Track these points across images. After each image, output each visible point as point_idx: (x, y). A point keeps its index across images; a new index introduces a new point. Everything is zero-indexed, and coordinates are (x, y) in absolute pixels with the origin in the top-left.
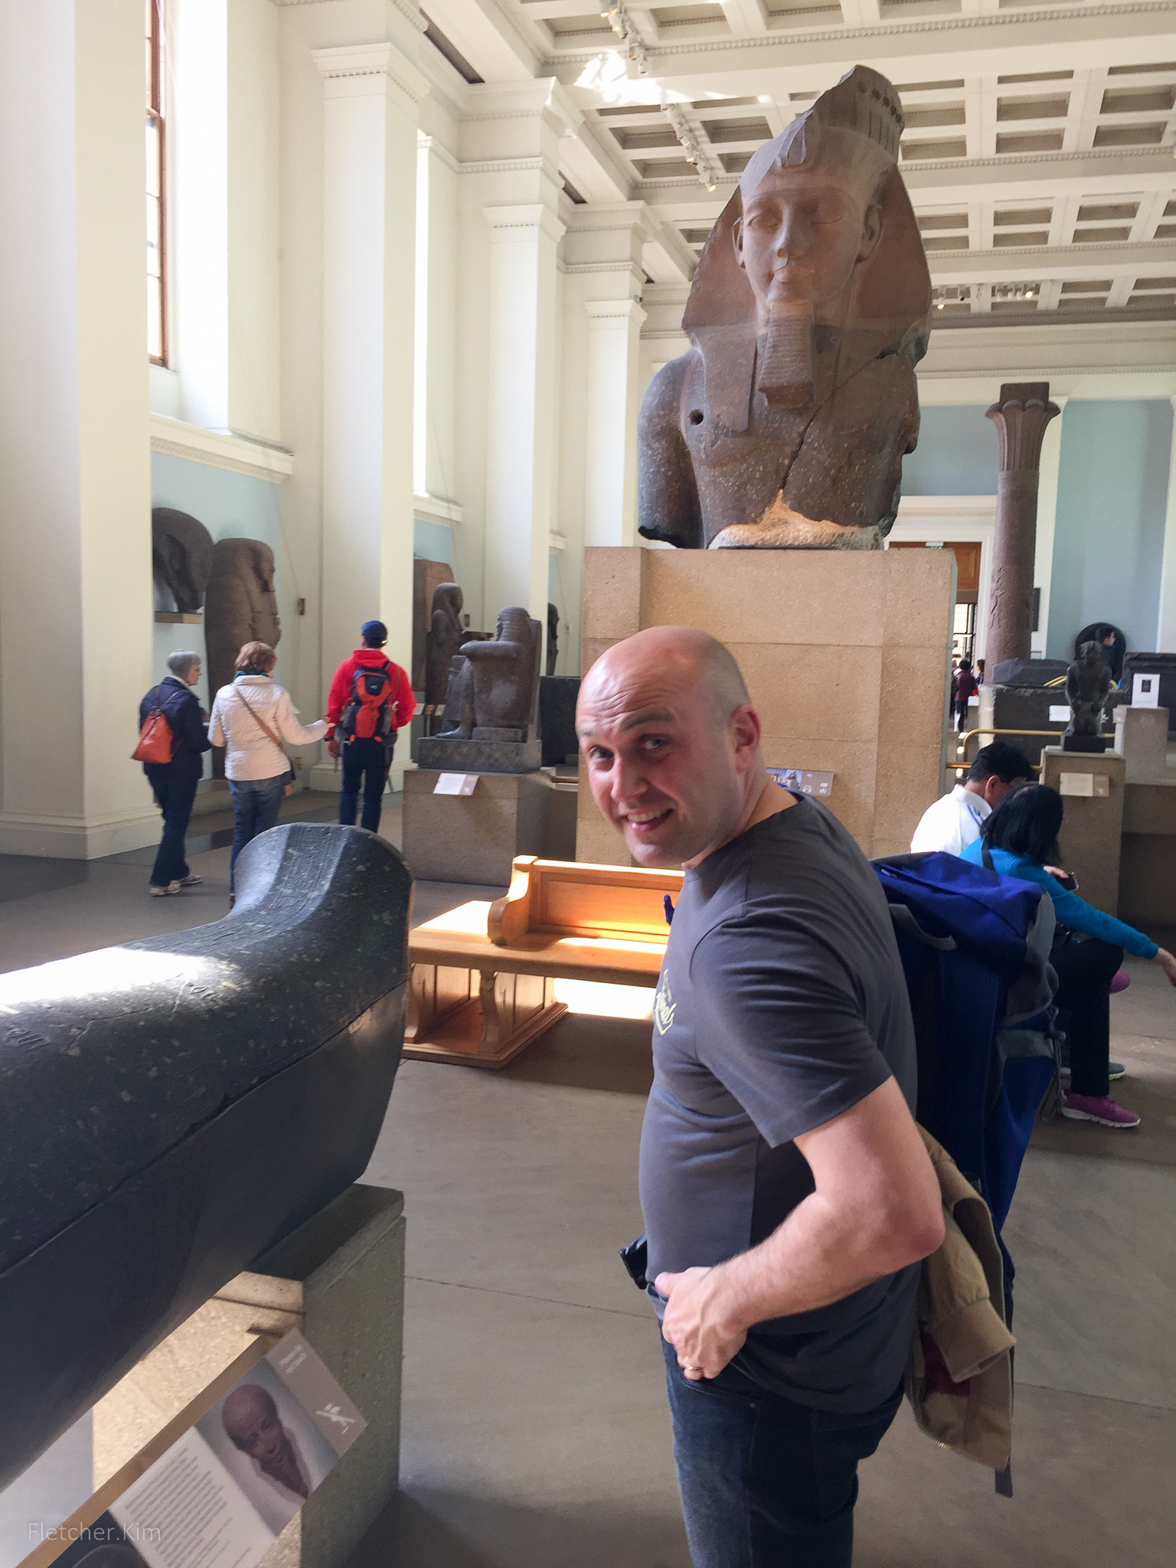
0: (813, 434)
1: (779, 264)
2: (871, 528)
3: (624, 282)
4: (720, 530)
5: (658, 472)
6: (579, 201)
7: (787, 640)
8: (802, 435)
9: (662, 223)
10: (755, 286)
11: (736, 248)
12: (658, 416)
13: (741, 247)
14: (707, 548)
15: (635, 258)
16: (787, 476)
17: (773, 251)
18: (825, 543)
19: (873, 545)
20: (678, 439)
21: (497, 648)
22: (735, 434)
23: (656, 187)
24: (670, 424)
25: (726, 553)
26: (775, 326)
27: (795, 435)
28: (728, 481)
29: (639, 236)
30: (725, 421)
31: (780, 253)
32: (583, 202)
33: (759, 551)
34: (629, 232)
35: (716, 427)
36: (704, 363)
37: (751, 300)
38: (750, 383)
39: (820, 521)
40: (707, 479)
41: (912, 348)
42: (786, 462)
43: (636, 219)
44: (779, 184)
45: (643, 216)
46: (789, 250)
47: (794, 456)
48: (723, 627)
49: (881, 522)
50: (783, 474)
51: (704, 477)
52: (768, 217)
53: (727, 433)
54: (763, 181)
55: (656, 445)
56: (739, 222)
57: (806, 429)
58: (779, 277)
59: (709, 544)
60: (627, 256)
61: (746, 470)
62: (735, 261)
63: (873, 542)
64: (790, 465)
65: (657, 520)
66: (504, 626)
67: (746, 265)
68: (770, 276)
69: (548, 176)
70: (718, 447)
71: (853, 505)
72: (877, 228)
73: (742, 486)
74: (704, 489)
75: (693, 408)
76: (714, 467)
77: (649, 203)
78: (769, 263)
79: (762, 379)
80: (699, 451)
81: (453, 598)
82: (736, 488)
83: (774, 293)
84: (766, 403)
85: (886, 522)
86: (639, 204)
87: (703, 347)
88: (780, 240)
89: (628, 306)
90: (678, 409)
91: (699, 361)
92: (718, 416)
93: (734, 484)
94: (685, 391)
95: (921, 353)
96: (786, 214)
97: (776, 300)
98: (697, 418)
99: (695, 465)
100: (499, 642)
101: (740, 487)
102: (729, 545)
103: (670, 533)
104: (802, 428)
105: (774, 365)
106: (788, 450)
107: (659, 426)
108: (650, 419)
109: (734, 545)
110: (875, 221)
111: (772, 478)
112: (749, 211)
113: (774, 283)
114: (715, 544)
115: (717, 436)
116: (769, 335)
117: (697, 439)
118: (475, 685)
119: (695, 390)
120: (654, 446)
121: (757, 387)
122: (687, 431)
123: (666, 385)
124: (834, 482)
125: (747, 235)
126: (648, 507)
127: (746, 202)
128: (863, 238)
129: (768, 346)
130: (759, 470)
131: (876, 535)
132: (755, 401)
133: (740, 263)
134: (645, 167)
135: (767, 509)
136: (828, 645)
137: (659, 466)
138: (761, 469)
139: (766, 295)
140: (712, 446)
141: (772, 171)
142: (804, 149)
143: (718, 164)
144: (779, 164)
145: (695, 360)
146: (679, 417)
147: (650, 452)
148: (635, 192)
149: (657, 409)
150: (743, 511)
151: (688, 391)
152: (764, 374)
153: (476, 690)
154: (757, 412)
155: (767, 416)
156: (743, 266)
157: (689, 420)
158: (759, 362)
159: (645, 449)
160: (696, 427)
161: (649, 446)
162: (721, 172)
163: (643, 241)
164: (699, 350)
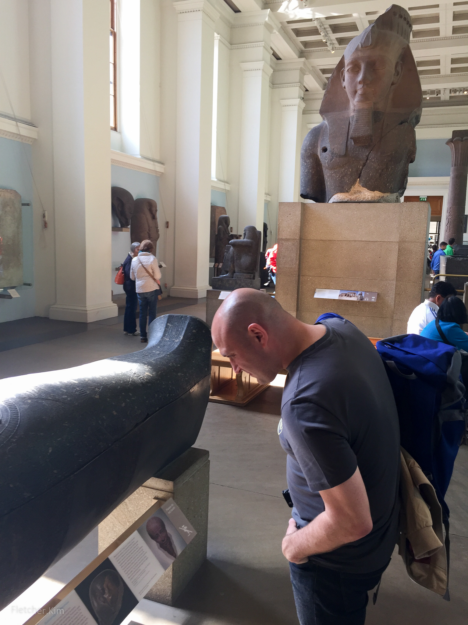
0: (372, 155)
1: (360, 87)
2: (395, 193)
3: (295, 91)
4: (333, 195)
5: (309, 172)
6: (278, 58)
7: (360, 239)
8: (367, 157)
9: (312, 67)
10: (349, 96)
11: (342, 81)
12: (309, 149)
13: (344, 80)
14: (328, 202)
15: (301, 82)
16: (361, 173)
17: (357, 82)
18: (376, 200)
19: (396, 201)
20: (317, 158)
21: (243, 242)
22: (340, 156)
23: (310, 52)
24: (314, 152)
25: (335, 205)
26: (357, 112)
27: (365, 156)
28: (337, 176)
29: (303, 72)
30: (336, 151)
31: (360, 83)
32: (281, 59)
33: (349, 204)
34: (299, 71)
35: (332, 153)
36: (328, 127)
37: (348, 101)
38: (347, 135)
39: (374, 191)
40: (328, 175)
41: (414, 121)
42: (361, 167)
43: (302, 65)
44: (360, 54)
45: (304, 63)
46: (363, 81)
47: (364, 165)
48: (334, 234)
49: (399, 191)
50: (359, 172)
51: (327, 174)
52: (355, 68)
53: (337, 155)
54: (353, 53)
55: (308, 161)
56: (343, 70)
57: (369, 154)
58: (359, 92)
59: (329, 201)
60: (298, 80)
61: (344, 171)
62: (341, 86)
63: (396, 199)
64: (362, 169)
65: (308, 191)
66: (246, 233)
67: (346, 87)
68: (355, 92)
69: (266, 49)
70: (333, 161)
71: (388, 185)
72: (400, 71)
73: (343, 177)
74: (327, 178)
75: (324, 146)
76: (331, 170)
77: (307, 59)
78: (355, 87)
79: (352, 134)
80: (325, 163)
81: (225, 221)
82: (340, 178)
83: (357, 99)
84: (353, 143)
85: (402, 191)
86: (303, 59)
87: (328, 121)
88: (360, 77)
89: (298, 101)
90: (318, 147)
91: (326, 126)
92: (333, 149)
93: (339, 177)
94: (320, 139)
95: (417, 121)
96: (363, 66)
97: (357, 102)
98: (325, 150)
99: (324, 169)
100: (244, 240)
101: (341, 178)
102: (337, 201)
103: (313, 196)
104: (367, 154)
105: (356, 128)
106: (362, 163)
107: (309, 153)
108: (306, 151)
109: (339, 201)
110: (399, 69)
111: (355, 174)
112: (348, 66)
113: (357, 95)
114: (331, 201)
115: (333, 157)
116: (355, 116)
117: (324, 158)
118: (235, 257)
119: (324, 138)
120: (307, 161)
121: (349, 137)
122: (321, 155)
123: (313, 137)
124: (380, 175)
125: (347, 75)
126: (304, 186)
127: (347, 62)
128: (394, 75)
129: (354, 120)
130: (349, 171)
131: (397, 196)
132: (349, 142)
133: (343, 86)
134: (306, 44)
135: (352, 186)
136: (376, 242)
137: (308, 170)
138: (350, 170)
139: (354, 100)
140: (331, 161)
141: (357, 49)
142: (370, 39)
143: (336, 42)
144: (360, 46)
145: (324, 127)
146: (317, 150)
147: (305, 164)
148: (302, 54)
149: (309, 147)
150: (343, 187)
151: (321, 139)
152: (352, 132)
153: (235, 259)
154: (349, 147)
155: (353, 149)
156: (345, 88)
157: (321, 151)
158: (350, 127)
159: (303, 162)
160: (324, 153)
161: (305, 162)
162: (337, 45)
163: (304, 74)
164: (326, 122)
